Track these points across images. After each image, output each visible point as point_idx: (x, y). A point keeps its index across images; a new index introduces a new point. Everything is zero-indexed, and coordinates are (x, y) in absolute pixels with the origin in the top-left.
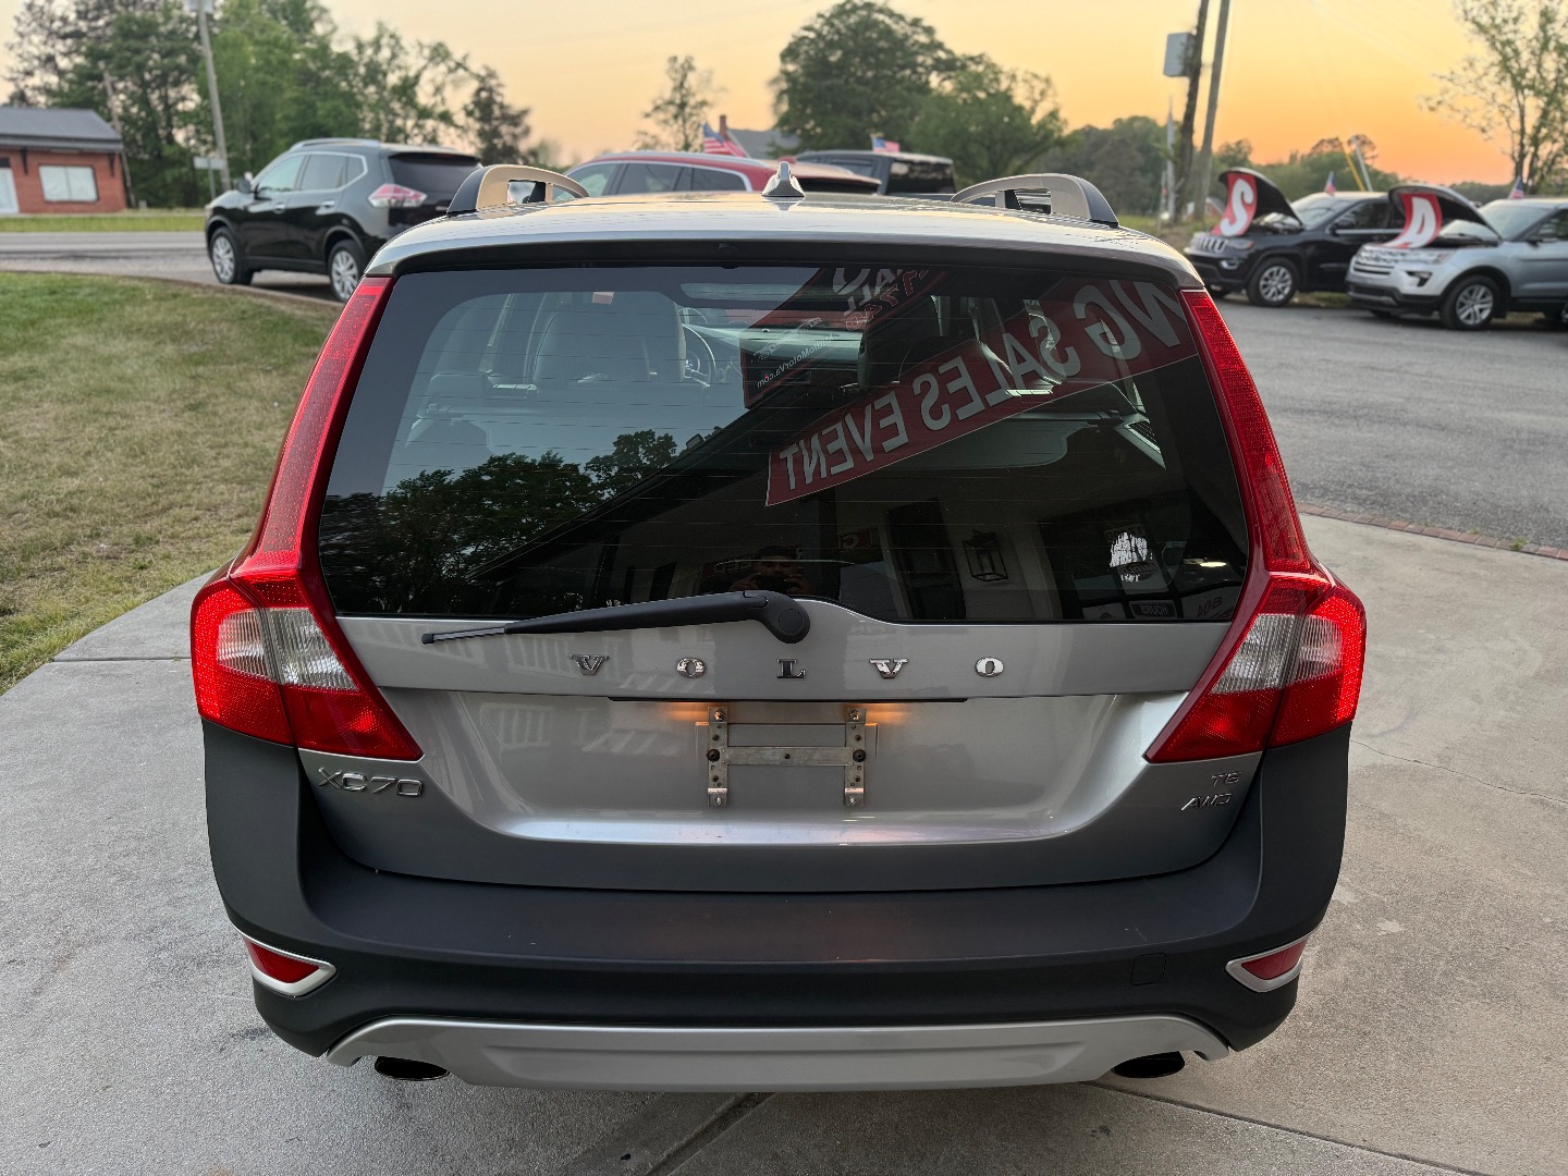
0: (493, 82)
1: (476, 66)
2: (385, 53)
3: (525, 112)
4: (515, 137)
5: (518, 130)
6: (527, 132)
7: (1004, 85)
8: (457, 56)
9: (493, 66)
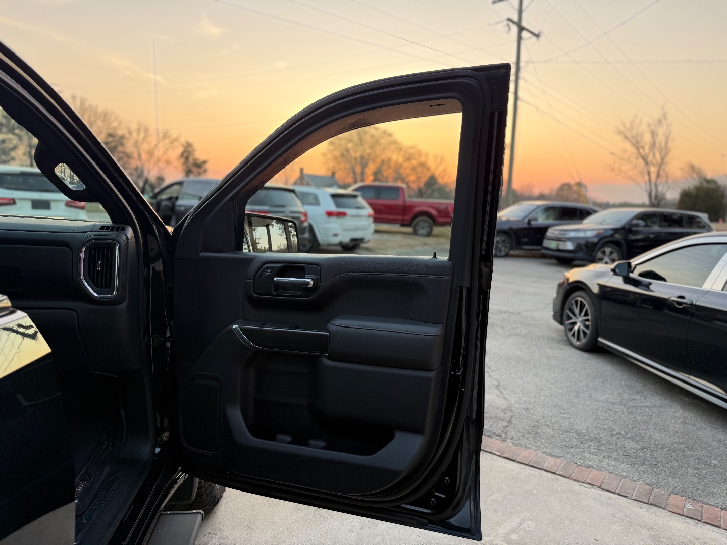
0: (190, 149)
1: (183, 140)
2: (142, 135)
3: (205, 162)
4: (199, 174)
5: (201, 170)
6: (205, 171)
7: (423, 159)
8: (174, 136)
9: (191, 141)
